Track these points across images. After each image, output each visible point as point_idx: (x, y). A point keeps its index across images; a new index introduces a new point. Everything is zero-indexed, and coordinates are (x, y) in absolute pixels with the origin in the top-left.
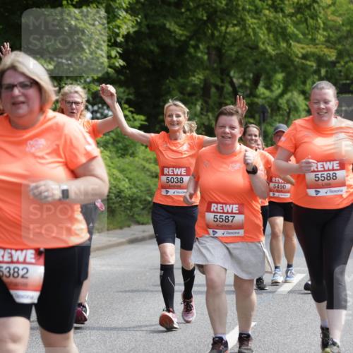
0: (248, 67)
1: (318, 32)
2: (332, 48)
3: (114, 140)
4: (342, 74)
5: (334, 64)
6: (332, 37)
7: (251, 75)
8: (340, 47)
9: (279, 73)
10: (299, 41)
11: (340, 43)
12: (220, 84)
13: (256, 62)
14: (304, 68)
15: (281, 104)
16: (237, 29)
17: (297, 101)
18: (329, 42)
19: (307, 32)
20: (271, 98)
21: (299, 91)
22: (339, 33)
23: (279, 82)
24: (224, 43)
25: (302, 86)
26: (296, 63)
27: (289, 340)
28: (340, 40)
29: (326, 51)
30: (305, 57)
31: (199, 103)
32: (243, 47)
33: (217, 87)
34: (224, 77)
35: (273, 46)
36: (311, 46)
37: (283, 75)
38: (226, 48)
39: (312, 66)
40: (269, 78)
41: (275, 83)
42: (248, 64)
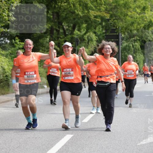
1: (102, 6)
2: (108, 13)
3: (10, 53)
4: (112, 25)
5: (108, 20)
6: (107, 8)
7: (72, 25)
8: (111, 13)
9: (84, 24)
10: (93, 10)
11: (111, 11)
12: (58, 29)
13: (74, 19)
14: (95, 22)
15: (85, 38)
16: (66, 4)
17: (92, 36)
18: (107, 11)
19: (97, 6)
20: (81, 35)
21: (93, 32)
22: (111, 6)
23: (84, 28)
24: (60, 10)
25: (94, 30)
26: (92, 20)
27: (88, 143)
28: (111, 10)
29: (105, 14)
30: (96, 17)
31: (49, 37)
32: (68, 12)
33: (57, 30)
34: (60, 26)
35: (82, 12)
36: (99, 12)
37: (86, 25)
38: (61, 13)
39: (99, 21)
40: (79, 26)
41: (82, 28)
42: (70, 20)
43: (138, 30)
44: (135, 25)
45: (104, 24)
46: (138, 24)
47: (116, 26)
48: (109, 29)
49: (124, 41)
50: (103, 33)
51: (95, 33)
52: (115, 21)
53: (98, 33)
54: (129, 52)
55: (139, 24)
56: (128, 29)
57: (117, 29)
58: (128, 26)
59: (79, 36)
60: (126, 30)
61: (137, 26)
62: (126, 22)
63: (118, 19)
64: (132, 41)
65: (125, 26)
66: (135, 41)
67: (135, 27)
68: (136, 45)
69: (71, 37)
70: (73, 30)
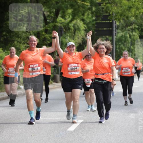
0: (52, 5)
4: (104, 10)
5: (99, 4)
7: (54, 10)
9: (69, 9)
13: (57, 3)
14: (83, 6)
15: (70, 26)
17: (80, 24)
20: (65, 23)
21: (81, 19)
23: (70, 14)
25: (82, 16)
26: (79, 4)
37: (72, 10)
39: (87, 6)
40: (64, 12)
41: (67, 15)
42: (52, 4)
43: (136, 17)
44: (133, 10)
45: (94, 9)
46: (136, 9)
47: (109, 11)
48: (100, 16)
49: (119, 31)
50: (93, 21)
51: (83, 20)
52: (108, 5)
53: (86, 20)
54: (125, 44)
55: (138, 9)
56: (124, 16)
57: (110, 15)
58: (124, 11)
59: (63, 24)
60: (121, 16)
61: (135, 11)
62: (121, 7)
63: (112, 2)
64: (129, 30)
65: (120, 12)
66: (133, 30)
67: (133, 12)
68: (134, 35)
69: (53, 25)
70: (55, 17)
